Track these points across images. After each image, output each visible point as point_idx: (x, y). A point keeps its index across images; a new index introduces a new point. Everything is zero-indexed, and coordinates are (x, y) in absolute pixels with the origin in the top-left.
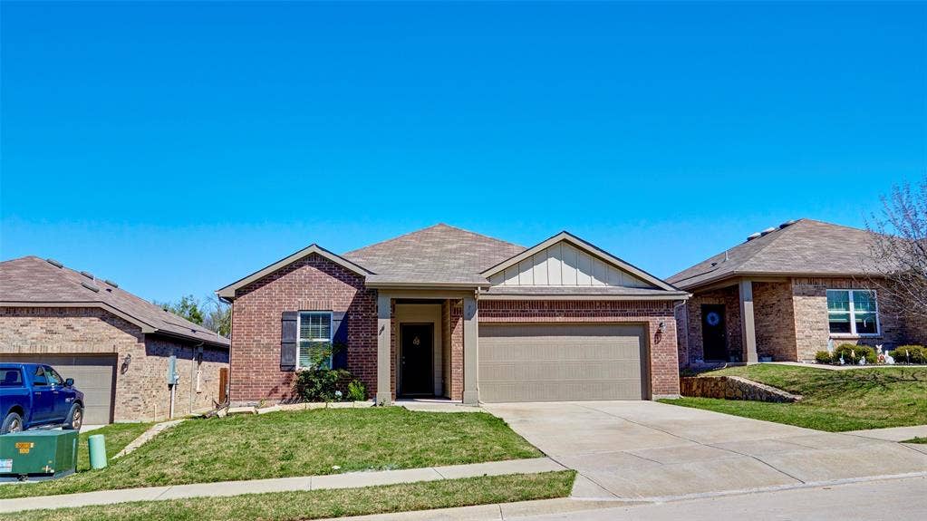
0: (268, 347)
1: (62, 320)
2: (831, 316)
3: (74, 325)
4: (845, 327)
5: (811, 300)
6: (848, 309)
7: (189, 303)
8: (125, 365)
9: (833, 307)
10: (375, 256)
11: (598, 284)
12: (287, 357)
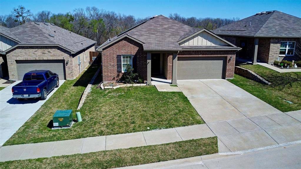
0: (113, 66)
1: (46, 50)
2: (281, 49)
3: (50, 51)
4: (284, 53)
5: (276, 45)
6: (286, 47)
7: (69, 14)
8: (67, 63)
9: (282, 47)
10: (142, 31)
11: (213, 45)
12: (119, 69)
